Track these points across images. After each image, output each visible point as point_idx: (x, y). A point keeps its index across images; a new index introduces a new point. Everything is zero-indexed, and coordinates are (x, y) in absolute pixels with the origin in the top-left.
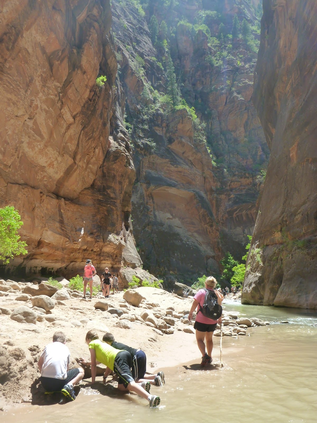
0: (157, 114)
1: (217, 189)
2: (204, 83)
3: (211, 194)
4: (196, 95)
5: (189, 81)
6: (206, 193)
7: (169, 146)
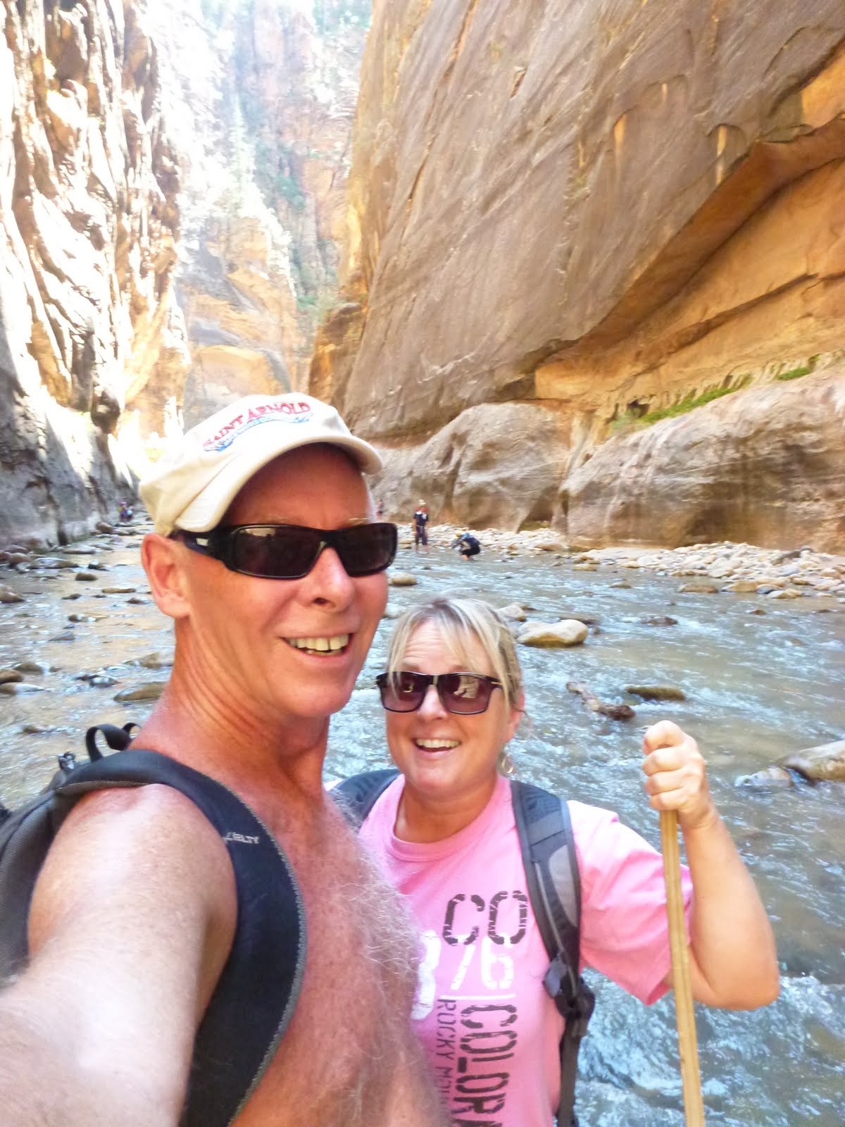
0: (212, 217)
1: (301, 349)
2: (299, 132)
3: (290, 356)
4: (281, 160)
5: (270, 127)
6: (283, 354)
7: (230, 276)
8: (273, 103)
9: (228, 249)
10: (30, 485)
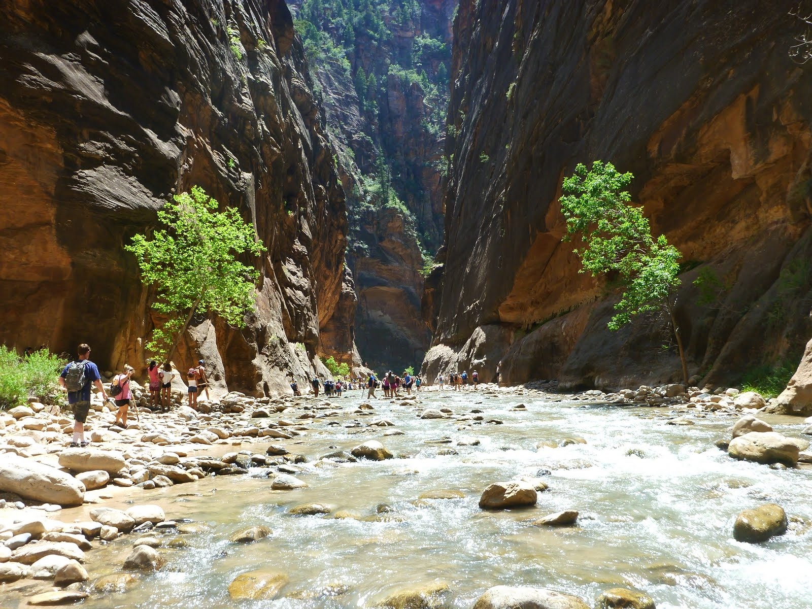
0: (368, 211)
4: (408, 169)
7: (380, 244)
8: (402, 137)
9: (378, 228)
10: (287, 375)
